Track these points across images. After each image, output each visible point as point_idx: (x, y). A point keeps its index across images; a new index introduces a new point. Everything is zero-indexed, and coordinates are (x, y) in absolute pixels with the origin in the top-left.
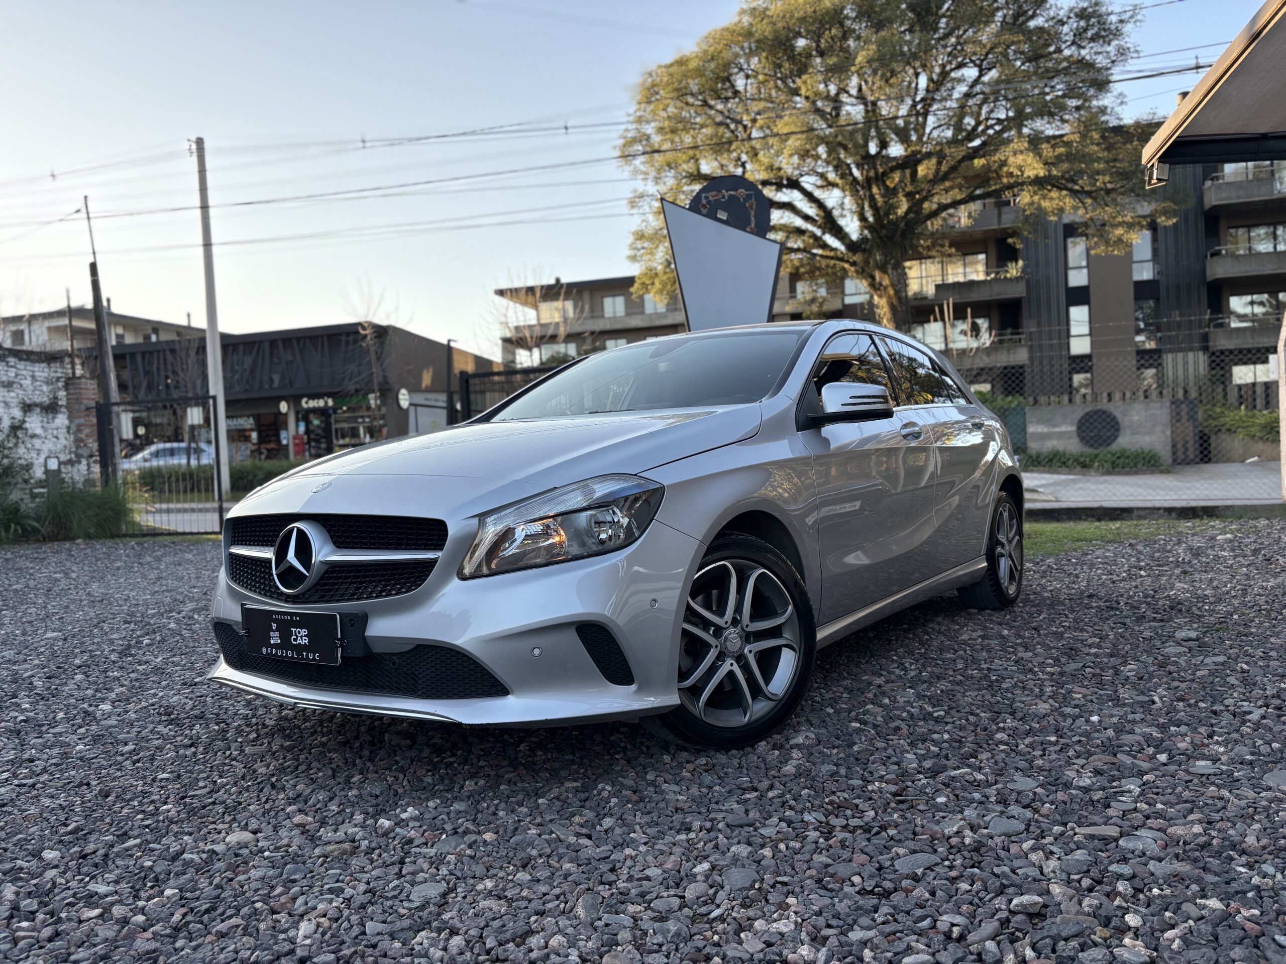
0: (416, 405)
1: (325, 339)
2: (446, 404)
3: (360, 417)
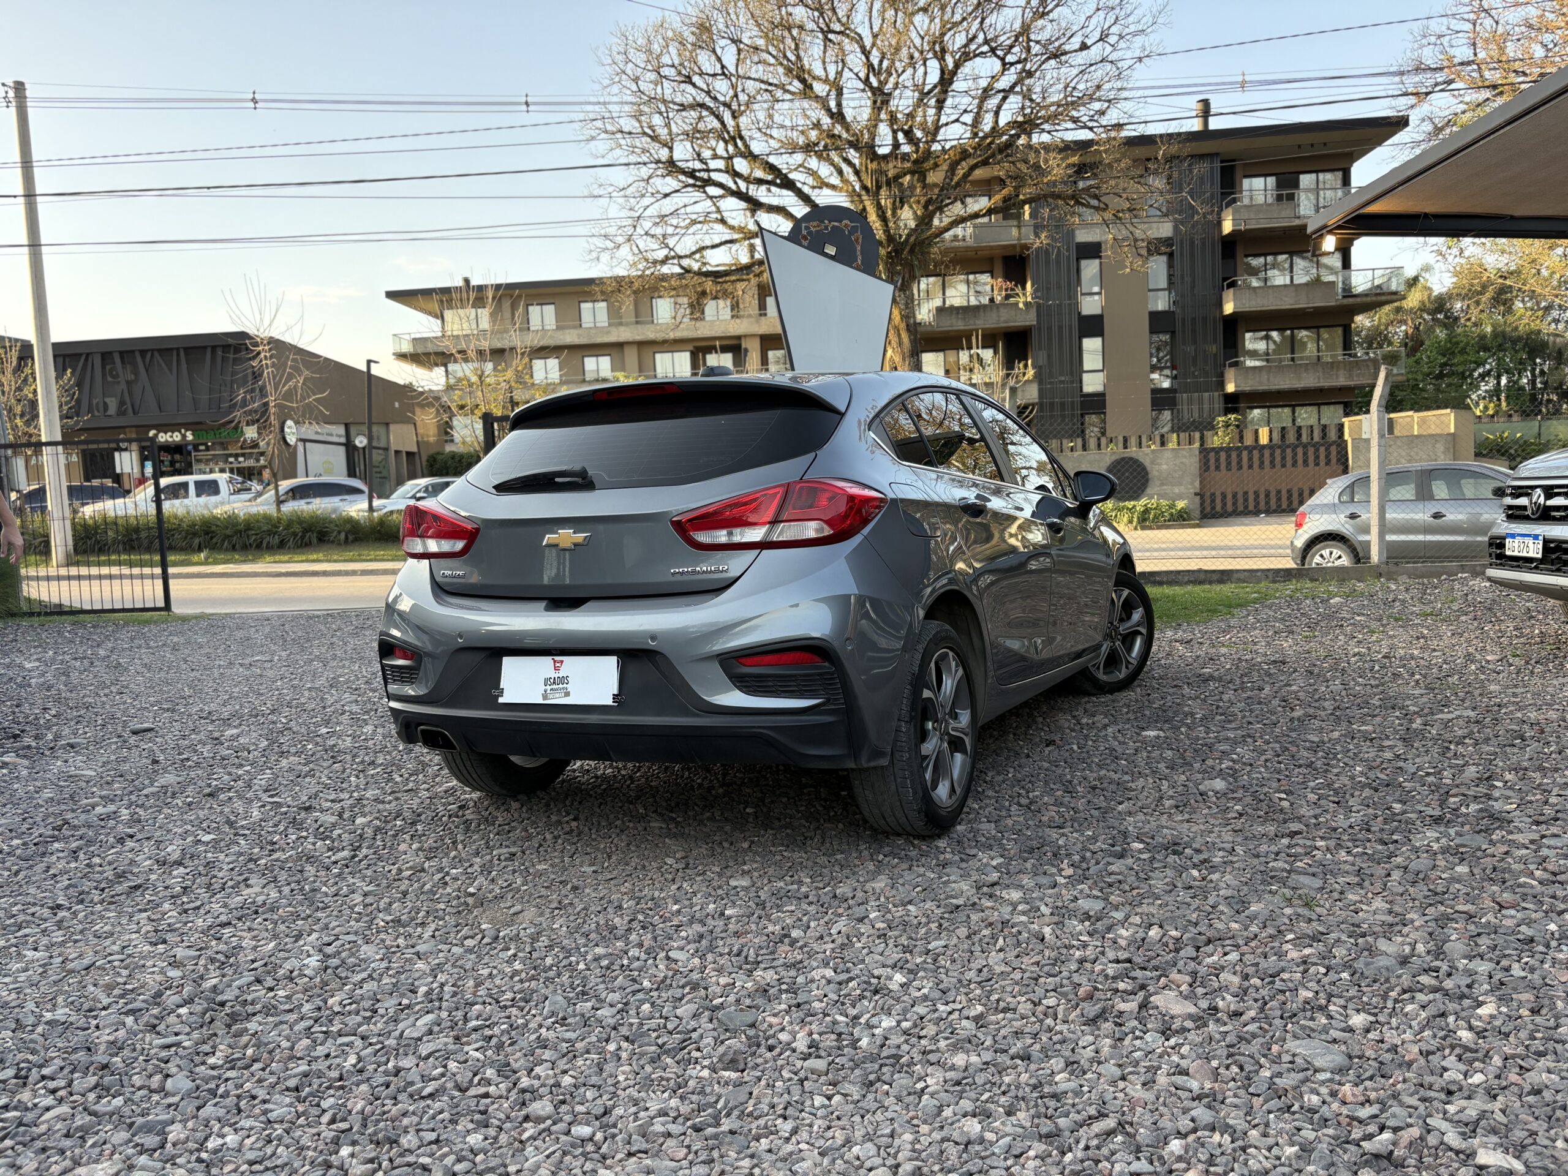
0: (304, 441)
1: (182, 353)
2: (343, 440)
3: (231, 455)
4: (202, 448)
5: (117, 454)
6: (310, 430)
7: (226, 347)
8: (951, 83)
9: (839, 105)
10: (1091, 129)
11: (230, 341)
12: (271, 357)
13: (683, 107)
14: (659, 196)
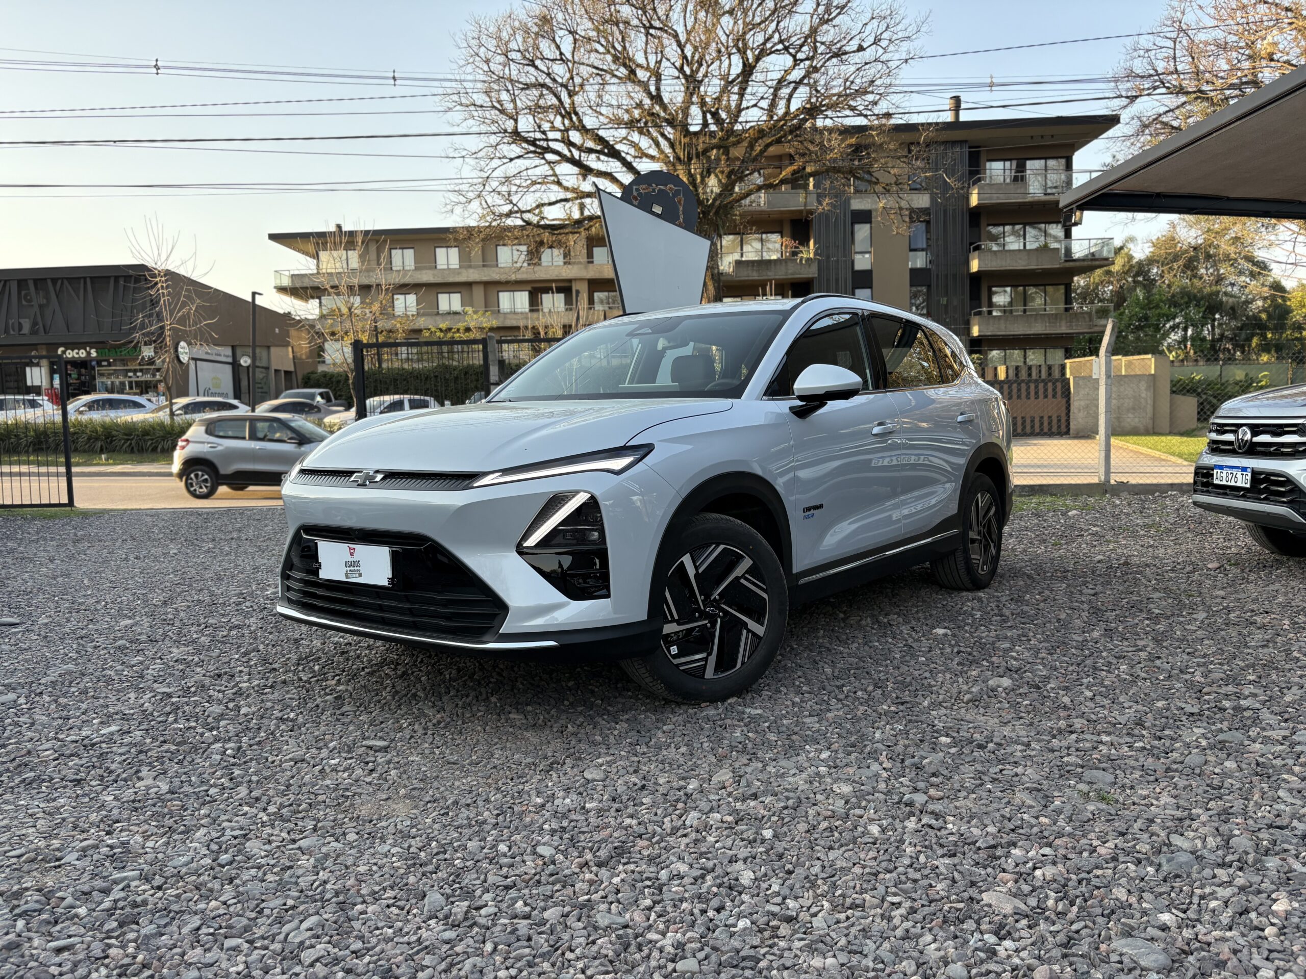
0: (196, 360)
1: (88, 280)
2: (230, 360)
3: (130, 371)
4: (105, 363)
5: (28, 370)
6: (201, 351)
7: (127, 278)
8: (751, 74)
9: (658, 89)
10: (866, 116)
11: (131, 272)
12: (167, 287)
13: (528, 86)
14: (505, 161)
